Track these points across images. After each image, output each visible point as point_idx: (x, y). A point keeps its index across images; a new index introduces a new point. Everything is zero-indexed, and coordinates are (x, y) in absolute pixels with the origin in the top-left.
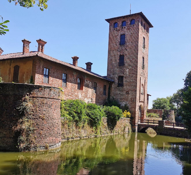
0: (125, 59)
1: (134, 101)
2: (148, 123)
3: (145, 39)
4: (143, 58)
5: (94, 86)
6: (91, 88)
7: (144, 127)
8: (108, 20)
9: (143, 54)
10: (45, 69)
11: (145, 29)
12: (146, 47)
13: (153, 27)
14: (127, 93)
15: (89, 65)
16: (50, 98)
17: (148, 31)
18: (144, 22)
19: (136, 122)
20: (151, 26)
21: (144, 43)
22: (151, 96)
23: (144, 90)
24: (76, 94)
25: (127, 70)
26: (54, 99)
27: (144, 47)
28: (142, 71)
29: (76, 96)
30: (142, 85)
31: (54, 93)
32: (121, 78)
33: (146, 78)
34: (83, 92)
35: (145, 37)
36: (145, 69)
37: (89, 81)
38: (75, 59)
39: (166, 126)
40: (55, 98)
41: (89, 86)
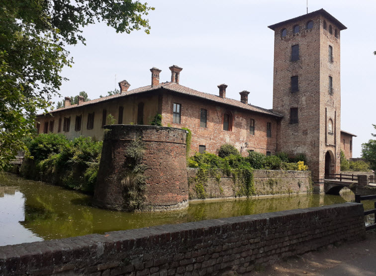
0: (299, 82)
1: (315, 145)
2: (341, 178)
3: (333, 48)
4: (331, 78)
5: (251, 125)
6: (246, 128)
7: (334, 186)
8: (272, 27)
9: (329, 72)
10: (175, 105)
11: (331, 32)
12: (334, 60)
13: (346, 28)
14: (305, 133)
15: (244, 95)
16: (168, 142)
17: (337, 35)
18: (328, 24)
19: (320, 178)
20: (343, 28)
21: (332, 54)
22: (356, 136)
23: (334, 128)
24: (221, 136)
25: (304, 98)
26: (174, 143)
27: (331, 61)
28: (329, 98)
29: (222, 139)
30: (331, 119)
31: (174, 136)
32: (294, 111)
33: (338, 110)
34: (233, 134)
35: (332, 45)
36: (334, 95)
37: (241, 118)
38: (222, 88)
39: (370, 184)
40: (175, 141)
41: (242, 124)
